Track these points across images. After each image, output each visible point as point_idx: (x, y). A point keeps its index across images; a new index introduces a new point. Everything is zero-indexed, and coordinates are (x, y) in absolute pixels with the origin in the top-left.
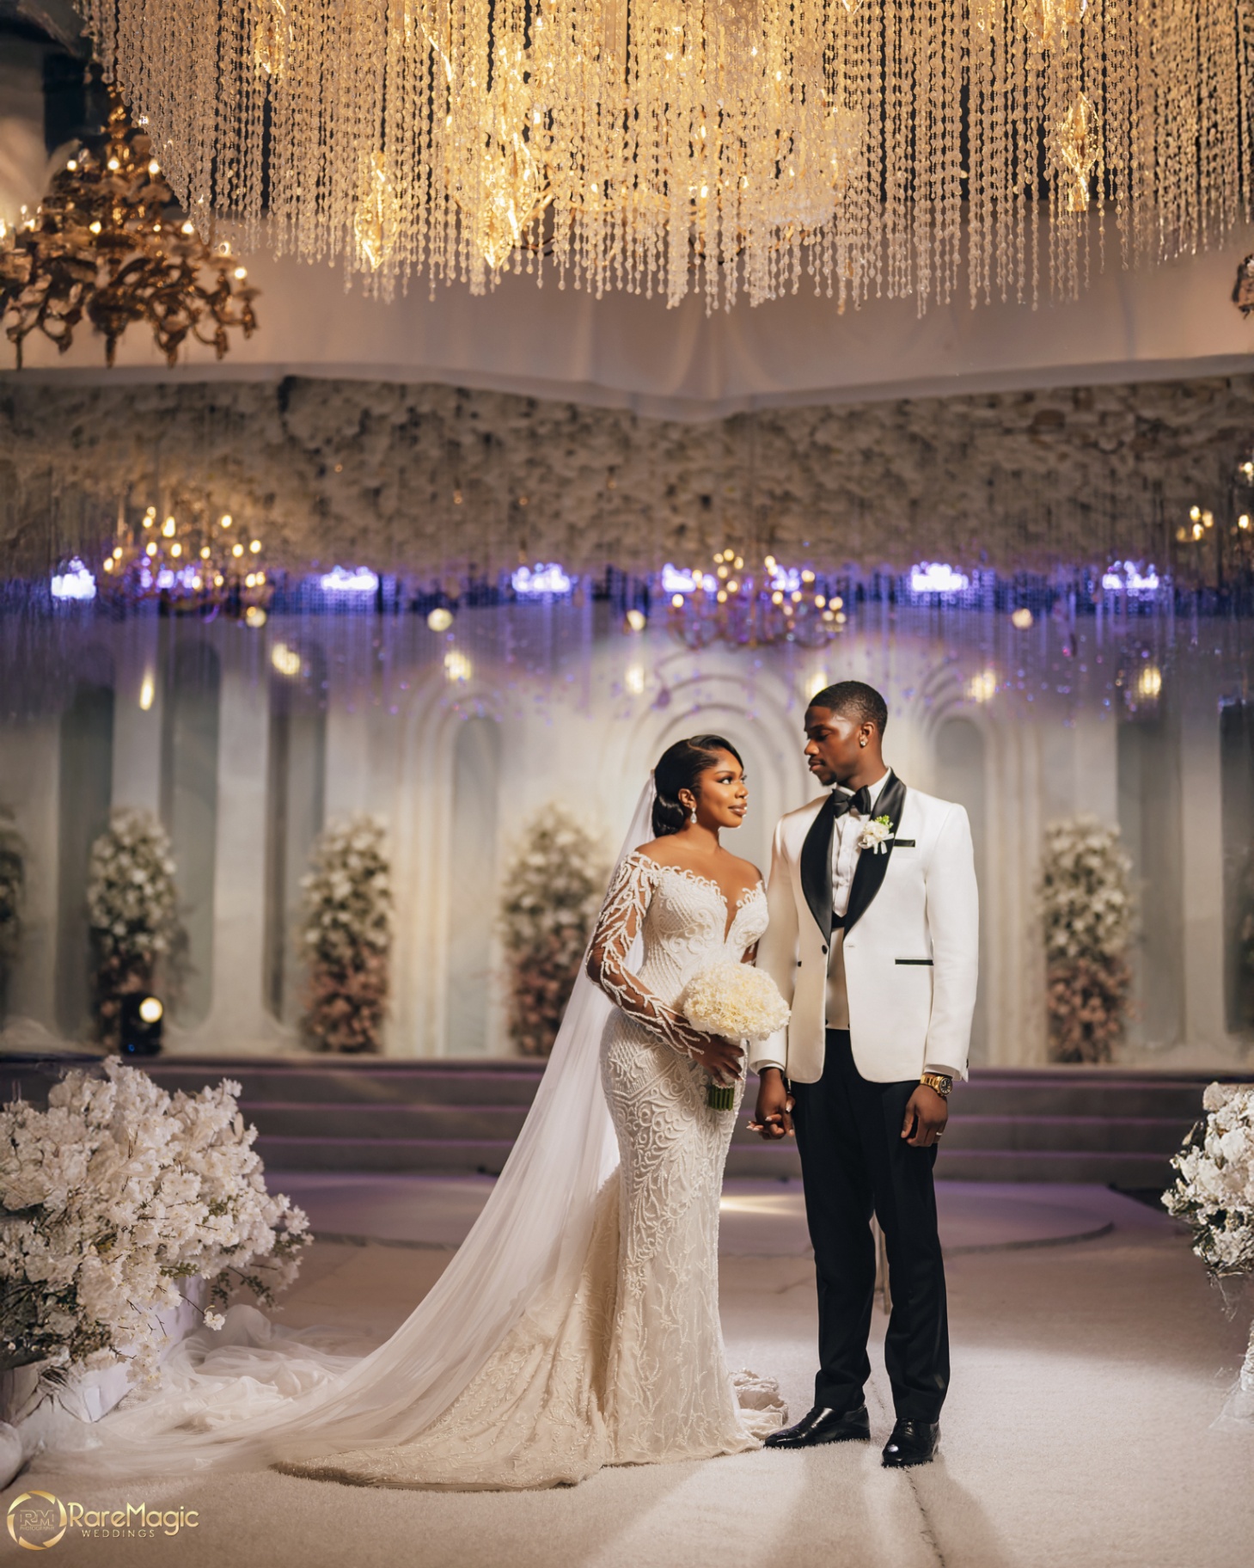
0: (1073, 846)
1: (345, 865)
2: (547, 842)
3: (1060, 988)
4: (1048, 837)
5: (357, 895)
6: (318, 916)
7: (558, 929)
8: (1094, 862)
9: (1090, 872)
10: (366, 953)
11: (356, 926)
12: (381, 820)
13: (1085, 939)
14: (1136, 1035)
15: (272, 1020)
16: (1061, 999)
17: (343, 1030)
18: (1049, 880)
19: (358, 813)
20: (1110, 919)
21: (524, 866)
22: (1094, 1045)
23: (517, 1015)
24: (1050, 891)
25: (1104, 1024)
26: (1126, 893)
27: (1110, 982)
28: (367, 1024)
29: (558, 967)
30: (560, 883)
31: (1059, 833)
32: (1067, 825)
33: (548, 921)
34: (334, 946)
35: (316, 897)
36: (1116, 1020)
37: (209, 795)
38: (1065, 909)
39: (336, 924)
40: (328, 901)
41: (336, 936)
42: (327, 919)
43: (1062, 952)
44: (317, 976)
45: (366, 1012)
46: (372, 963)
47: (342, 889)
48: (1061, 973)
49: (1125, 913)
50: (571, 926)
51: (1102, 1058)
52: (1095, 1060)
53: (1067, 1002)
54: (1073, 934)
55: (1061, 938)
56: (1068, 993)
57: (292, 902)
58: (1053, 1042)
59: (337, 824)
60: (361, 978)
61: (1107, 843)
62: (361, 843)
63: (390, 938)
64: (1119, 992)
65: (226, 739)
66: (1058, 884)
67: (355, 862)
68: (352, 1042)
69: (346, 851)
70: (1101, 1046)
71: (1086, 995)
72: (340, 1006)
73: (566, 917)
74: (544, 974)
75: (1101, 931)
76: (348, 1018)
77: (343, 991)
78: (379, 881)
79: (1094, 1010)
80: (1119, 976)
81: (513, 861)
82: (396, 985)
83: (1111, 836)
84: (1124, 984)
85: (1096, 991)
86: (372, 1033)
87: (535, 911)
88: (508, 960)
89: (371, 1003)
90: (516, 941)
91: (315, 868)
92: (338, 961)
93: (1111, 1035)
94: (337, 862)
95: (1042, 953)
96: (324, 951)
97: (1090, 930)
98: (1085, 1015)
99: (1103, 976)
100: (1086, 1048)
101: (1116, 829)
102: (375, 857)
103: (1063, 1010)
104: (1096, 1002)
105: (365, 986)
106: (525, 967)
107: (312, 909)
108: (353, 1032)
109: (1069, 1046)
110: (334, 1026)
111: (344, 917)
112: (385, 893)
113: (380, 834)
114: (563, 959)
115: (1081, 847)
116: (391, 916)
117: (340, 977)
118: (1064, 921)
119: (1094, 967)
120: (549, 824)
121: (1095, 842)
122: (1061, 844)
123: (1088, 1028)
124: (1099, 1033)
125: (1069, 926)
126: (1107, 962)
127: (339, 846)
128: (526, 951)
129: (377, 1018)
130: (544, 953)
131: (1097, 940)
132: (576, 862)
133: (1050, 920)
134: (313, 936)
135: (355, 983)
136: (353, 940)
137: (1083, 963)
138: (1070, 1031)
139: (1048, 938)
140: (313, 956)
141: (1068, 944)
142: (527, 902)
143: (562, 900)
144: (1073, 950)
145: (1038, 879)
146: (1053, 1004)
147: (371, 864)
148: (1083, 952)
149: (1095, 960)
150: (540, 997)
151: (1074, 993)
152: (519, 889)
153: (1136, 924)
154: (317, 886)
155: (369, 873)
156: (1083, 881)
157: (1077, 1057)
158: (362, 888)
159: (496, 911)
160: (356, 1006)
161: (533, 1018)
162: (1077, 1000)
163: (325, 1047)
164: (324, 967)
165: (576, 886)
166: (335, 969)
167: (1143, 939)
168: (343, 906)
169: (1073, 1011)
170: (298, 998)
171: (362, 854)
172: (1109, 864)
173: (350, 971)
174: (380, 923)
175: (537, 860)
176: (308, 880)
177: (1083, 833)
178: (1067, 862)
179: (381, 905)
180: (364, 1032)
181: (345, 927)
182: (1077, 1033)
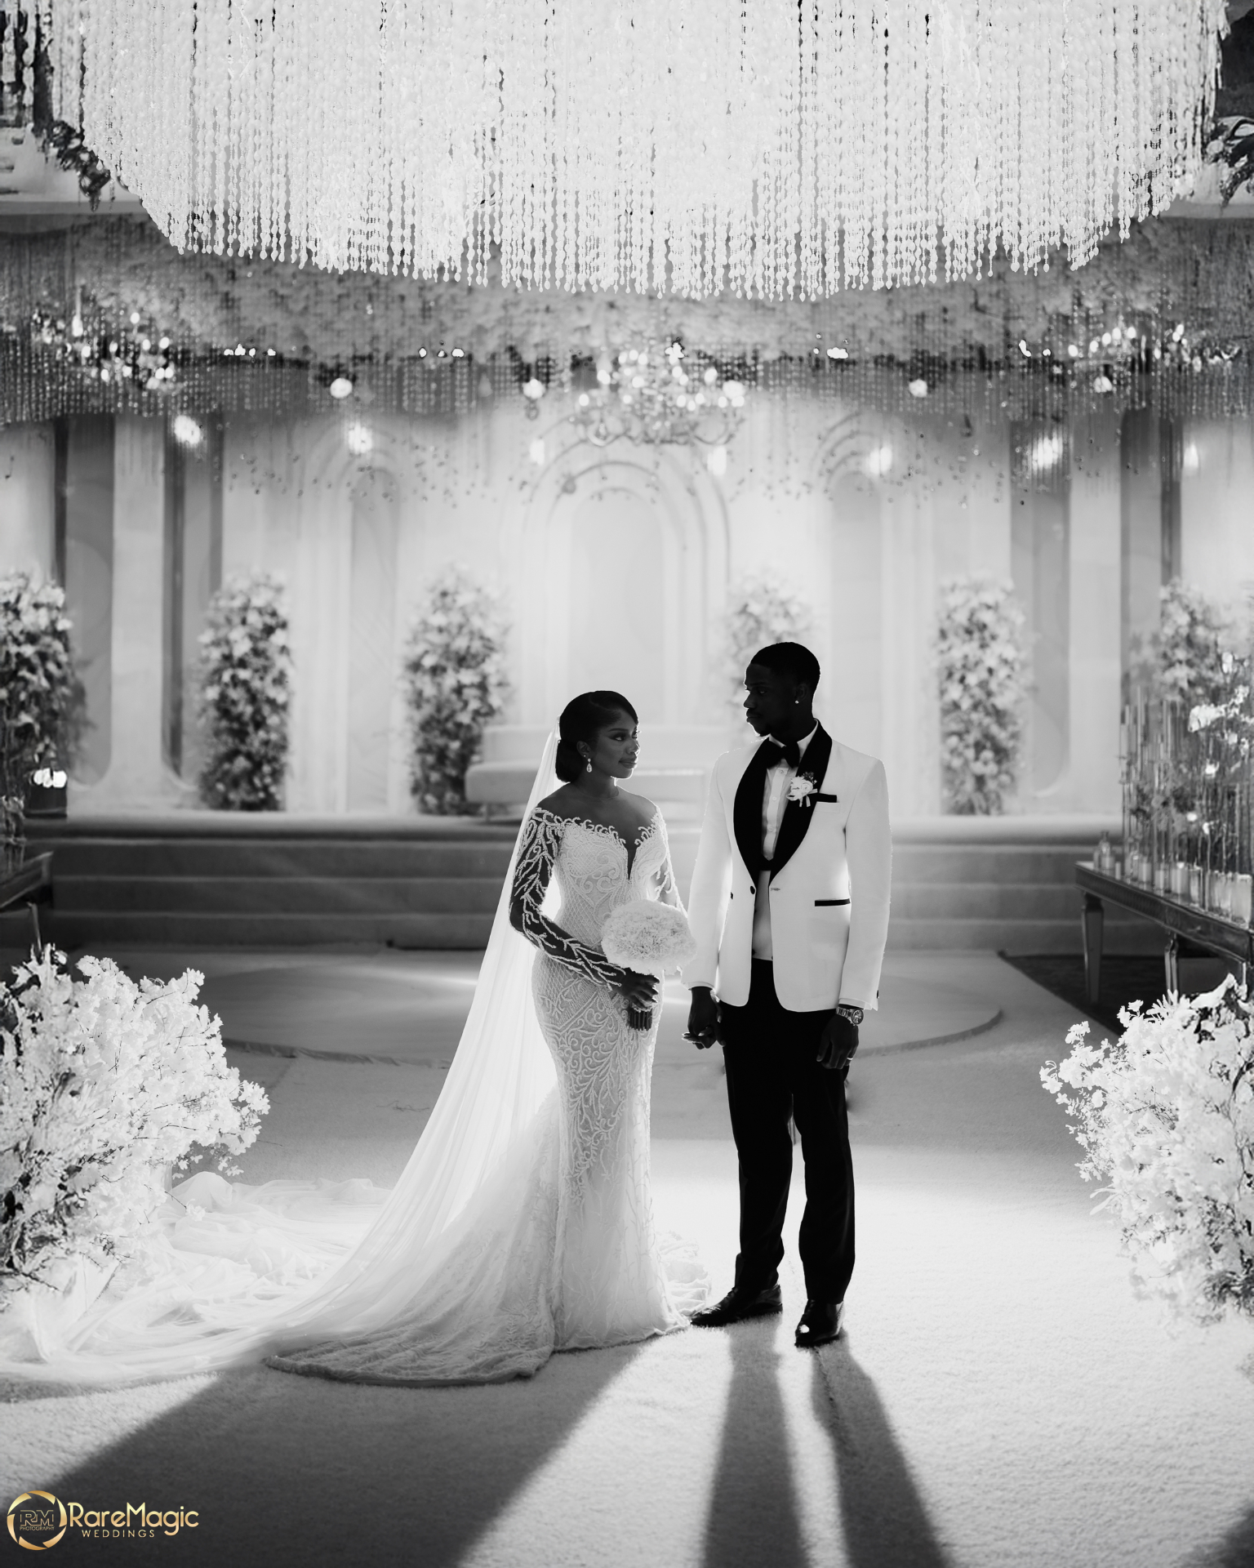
0: (968, 601)
1: (244, 622)
2: (448, 600)
3: (954, 740)
4: (943, 592)
5: (256, 652)
6: (218, 672)
7: (459, 690)
8: (986, 617)
9: (983, 627)
10: (266, 710)
11: (256, 684)
12: (279, 577)
13: (979, 693)
14: (1026, 786)
15: (171, 775)
16: (953, 751)
17: (244, 785)
18: (943, 634)
19: (256, 570)
20: (1003, 672)
21: (425, 626)
22: (987, 799)
23: (419, 773)
24: (944, 646)
25: (995, 777)
26: (1018, 649)
27: (1001, 735)
28: (268, 780)
29: (459, 725)
30: (460, 644)
31: (953, 589)
32: (962, 580)
33: (450, 680)
34: (234, 703)
35: (216, 654)
36: (1007, 773)
37: (105, 551)
38: (959, 665)
39: (235, 682)
40: (227, 658)
41: (235, 694)
42: (226, 677)
43: (956, 706)
44: (217, 733)
45: (266, 769)
46: (273, 720)
47: (242, 648)
48: (954, 727)
49: (1017, 667)
50: (472, 686)
51: (993, 811)
52: (987, 812)
53: (960, 755)
54: (966, 688)
55: (955, 692)
56: (961, 747)
57: (189, 659)
58: (946, 793)
59: (234, 579)
60: (262, 734)
61: (1001, 597)
62: (258, 601)
63: (290, 694)
64: (1010, 744)
65: (121, 493)
66: (952, 639)
67: (253, 618)
68: (251, 798)
69: (245, 608)
70: (993, 796)
71: (979, 747)
72: (241, 763)
73: (468, 677)
74: (445, 733)
75: (993, 686)
76: (249, 775)
77: (244, 748)
78: (278, 638)
79: (986, 763)
80: (1011, 728)
81: (414, 620)
82: (295, 742)
83: (1004, 590)
84: (1014, 736)
85: (988, 744)
86: (273, 789)
87: (436, 671)
88: (410, 719)
89: (273, 760)
90: (418, 700)
91: (214, 625)
92: (239, 718)
93: (1002, 786)
94: (236, 620)
95: (936, 706)
96: (224, 707)
97: (983, 685)
98: (978, 768)
99: (995, 730)
100: (978, 799)
101: (1009, 585)
102: (274, 614)
103: (957, 763)
104: (988, 754)
105: (266, 743)
106: (426, 726)
107: (212, 666)
108: (255, 789)
109: (962, 799)
110: (235, 784)
111: (244, 674)
112: (284, 650)
113: (279, 590)
114: (465, 718)
115: (974, 603)
116: (291, 673)
117: (241, 734)
118: (957, 676)
119: (987, 721)
120: (449, 584)
121: (989, 598)
122: (954, 600)
123: (980, 780)
124: (991, 785)
125: (962, 680)
126: (999, 715)
127: (238, 603)
128: (428, 710)
129: (277, 775)
130: (445, 713)
131: (989, 694)
132: (476, 622)
133: (945, 673)
134: (213, 693)
135: (256, 740)
136: (253, 698)
137: (975, 716)
138: (962, 783)
139: (943, 692)
140: (213, 713)
141: (961, 698)
142: (428, 662)
143: (462, 660)
144: (966, 704)
145: (934, 633)
146: (947, 756)
147: (271, 621)
148: (975, 707)
149: (988, 714)
150: (442, 755)
151: (967, 746)
152: (420, 649)
153: (1028, 677)
154: (216, 643)
155: (269, 630)
156: (976, 635)
157: (969, 809)
158: (261, 645)
159: (398, 669)
160: (257, 764)
161: (435, 777)
162: (970, 753)
163: (225, 804)
164: (224, 724)
165: (477, 646)
166: (236, 726)
167: (1034, 689)
168: (242, 663)
169: (966, 763)
170: (199, 754)
171: (260, 611)
172: (1001, 619)
173: (251, 729)
174: (280, 680)
175: (439, 620)
176: (207, 637)
177: (977, 588)
178: (962, 618)
179: (281, 662)
180: (265, 788)
181: (245, 683)
182: (970, 785)
